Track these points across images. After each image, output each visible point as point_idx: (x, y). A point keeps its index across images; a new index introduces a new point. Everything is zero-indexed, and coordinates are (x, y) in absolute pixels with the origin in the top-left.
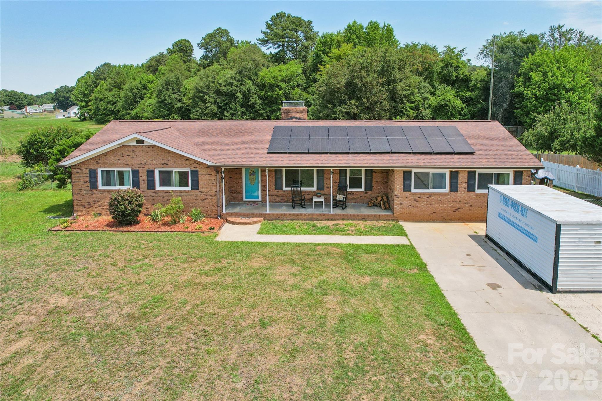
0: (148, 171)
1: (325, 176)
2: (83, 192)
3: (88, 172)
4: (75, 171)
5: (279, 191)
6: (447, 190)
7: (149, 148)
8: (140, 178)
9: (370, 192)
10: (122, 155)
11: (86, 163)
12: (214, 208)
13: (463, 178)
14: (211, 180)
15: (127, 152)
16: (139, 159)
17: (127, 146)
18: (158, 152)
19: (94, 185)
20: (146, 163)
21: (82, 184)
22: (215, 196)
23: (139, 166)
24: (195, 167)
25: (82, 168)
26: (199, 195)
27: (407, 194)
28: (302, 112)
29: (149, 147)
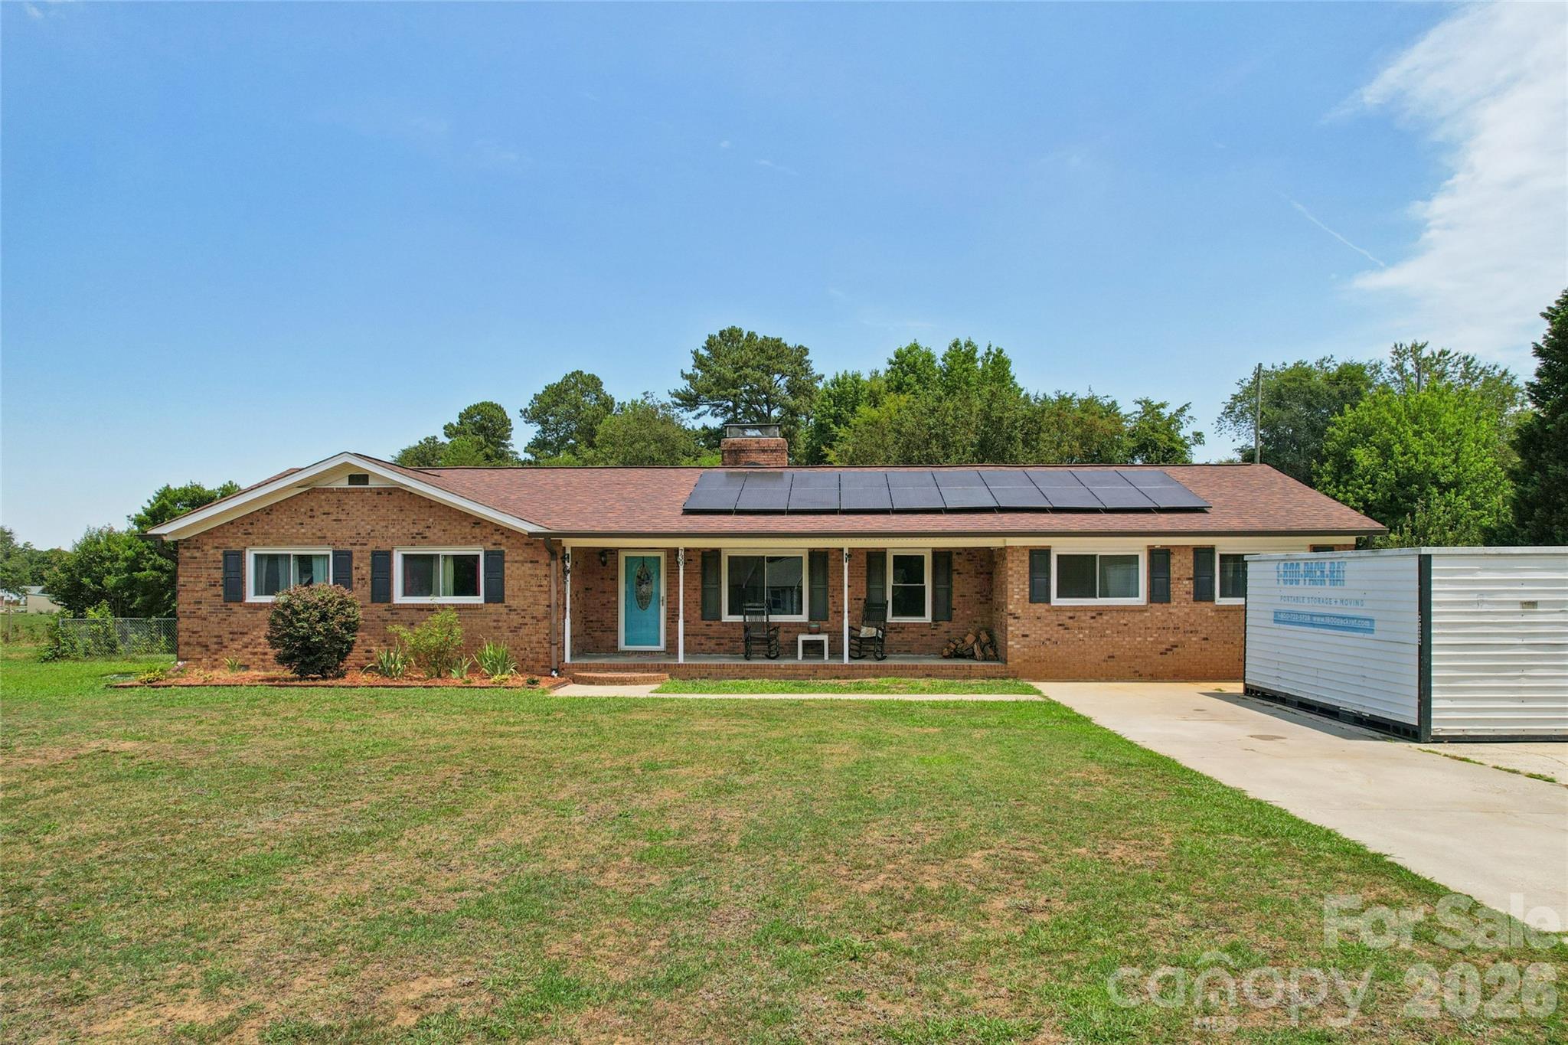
0: (374, 554)
1: (831, 583)
2: (205, 610)
3: (221, 558)
4: (188, 554)
5: (712, 622)
6: (1142, 599)
7: (379, 494)
8: (354, 572)
9: (945, 625)
10: (309, 514)
11: (219, 534)
12: (542, 650)
13: (1181, 568)
14: (537, 576)
15: (323, 503)
16: (353, 523)
17: (325, 491)
18: (403, 504)
19: (233, 590)
20: (372, 534)
21: (203, 590)
22: (545, 618)
23: (354, 541)
24: (495, 544)
25: (206, 548)
26: (505, 617)
27: (1040, 608)
28: (775, 451)
29: (379, 492)
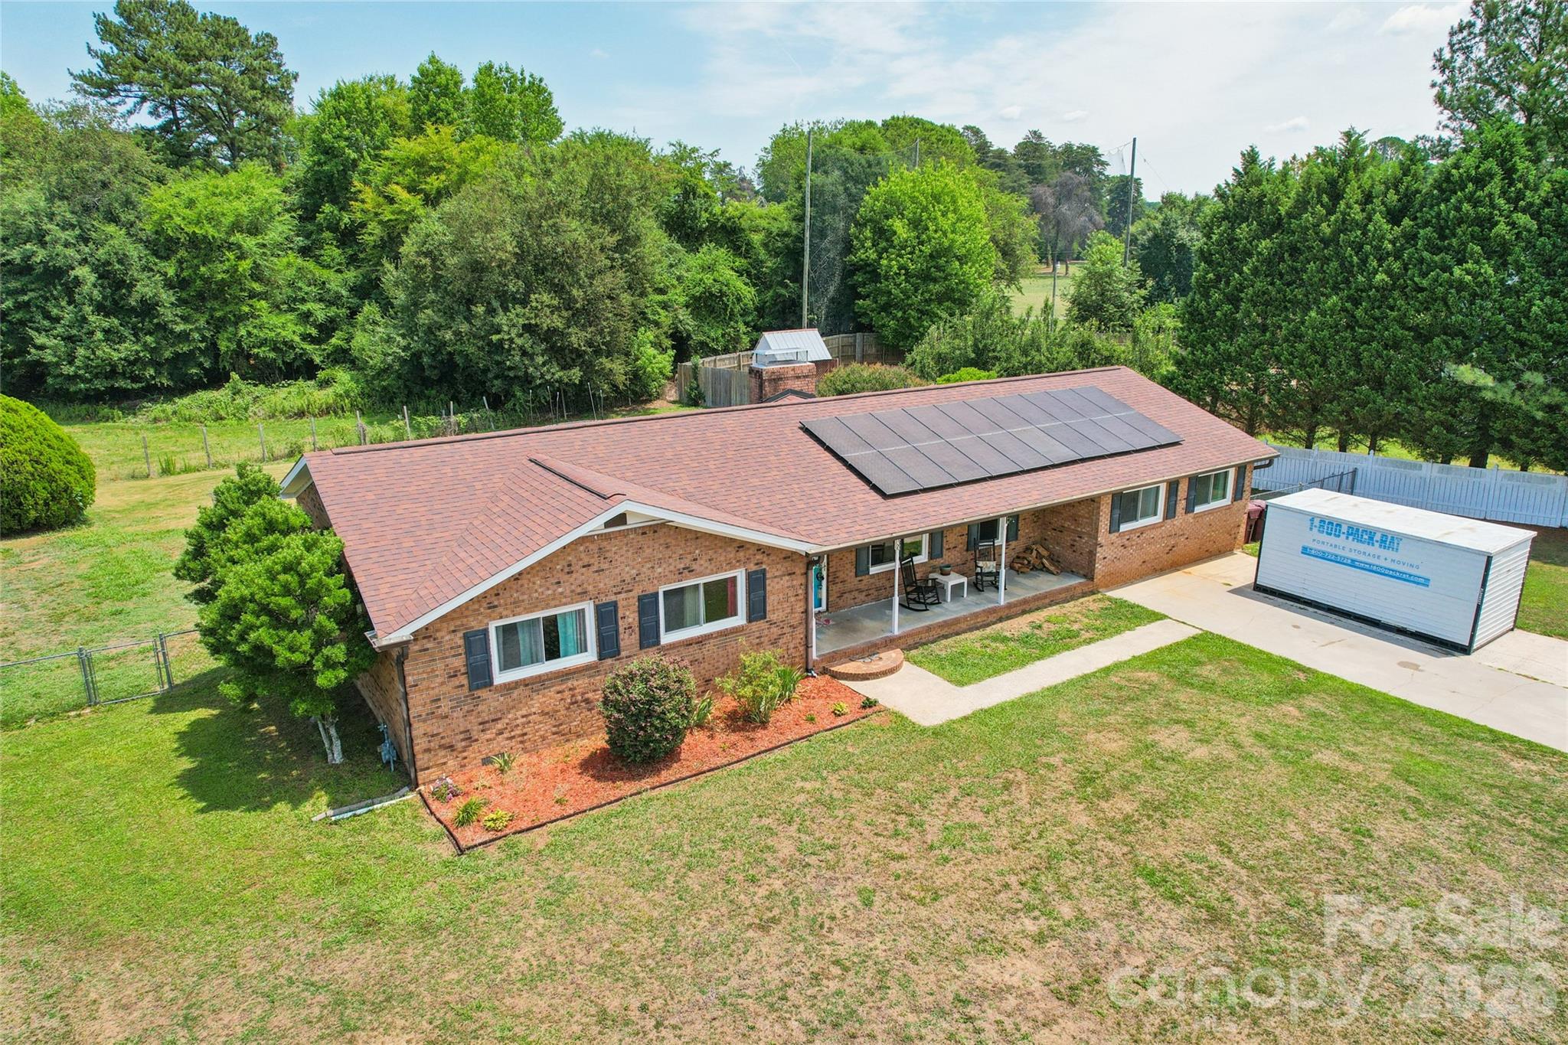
0: (640, 599)
2: (445, 707)
3: (461, 642)
4: (418, 649)
5: (863, 577)
6: (1160, 517)
7: (641, 533)
8: (620, 623)
9: (1013, 544)
10: (567, 570)
11: (454, 614)
12: (797, 654)
13: (1182, 492)
14: (794, 586)
15: (583, 555)
16: (617, 571)
17: (584, 540)
18: (668, 540)
19: (479, 676)
20: (637, 578)
21: (442, 684)
22: (800, 624)
23: (619, 590)
24: (757, 564)
25: (439, 635)
26: (766, 632)
27: (1114, 536)
29: (643, 531)
